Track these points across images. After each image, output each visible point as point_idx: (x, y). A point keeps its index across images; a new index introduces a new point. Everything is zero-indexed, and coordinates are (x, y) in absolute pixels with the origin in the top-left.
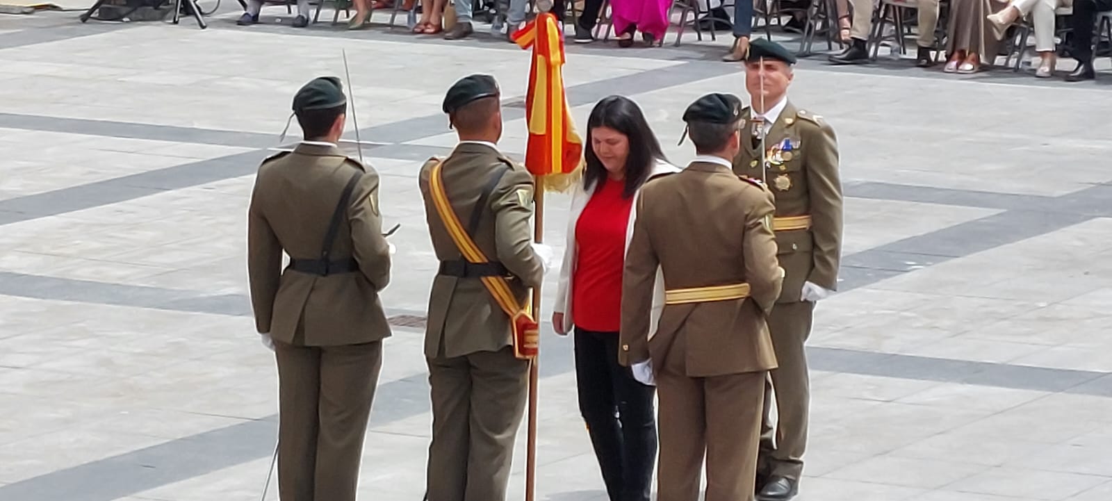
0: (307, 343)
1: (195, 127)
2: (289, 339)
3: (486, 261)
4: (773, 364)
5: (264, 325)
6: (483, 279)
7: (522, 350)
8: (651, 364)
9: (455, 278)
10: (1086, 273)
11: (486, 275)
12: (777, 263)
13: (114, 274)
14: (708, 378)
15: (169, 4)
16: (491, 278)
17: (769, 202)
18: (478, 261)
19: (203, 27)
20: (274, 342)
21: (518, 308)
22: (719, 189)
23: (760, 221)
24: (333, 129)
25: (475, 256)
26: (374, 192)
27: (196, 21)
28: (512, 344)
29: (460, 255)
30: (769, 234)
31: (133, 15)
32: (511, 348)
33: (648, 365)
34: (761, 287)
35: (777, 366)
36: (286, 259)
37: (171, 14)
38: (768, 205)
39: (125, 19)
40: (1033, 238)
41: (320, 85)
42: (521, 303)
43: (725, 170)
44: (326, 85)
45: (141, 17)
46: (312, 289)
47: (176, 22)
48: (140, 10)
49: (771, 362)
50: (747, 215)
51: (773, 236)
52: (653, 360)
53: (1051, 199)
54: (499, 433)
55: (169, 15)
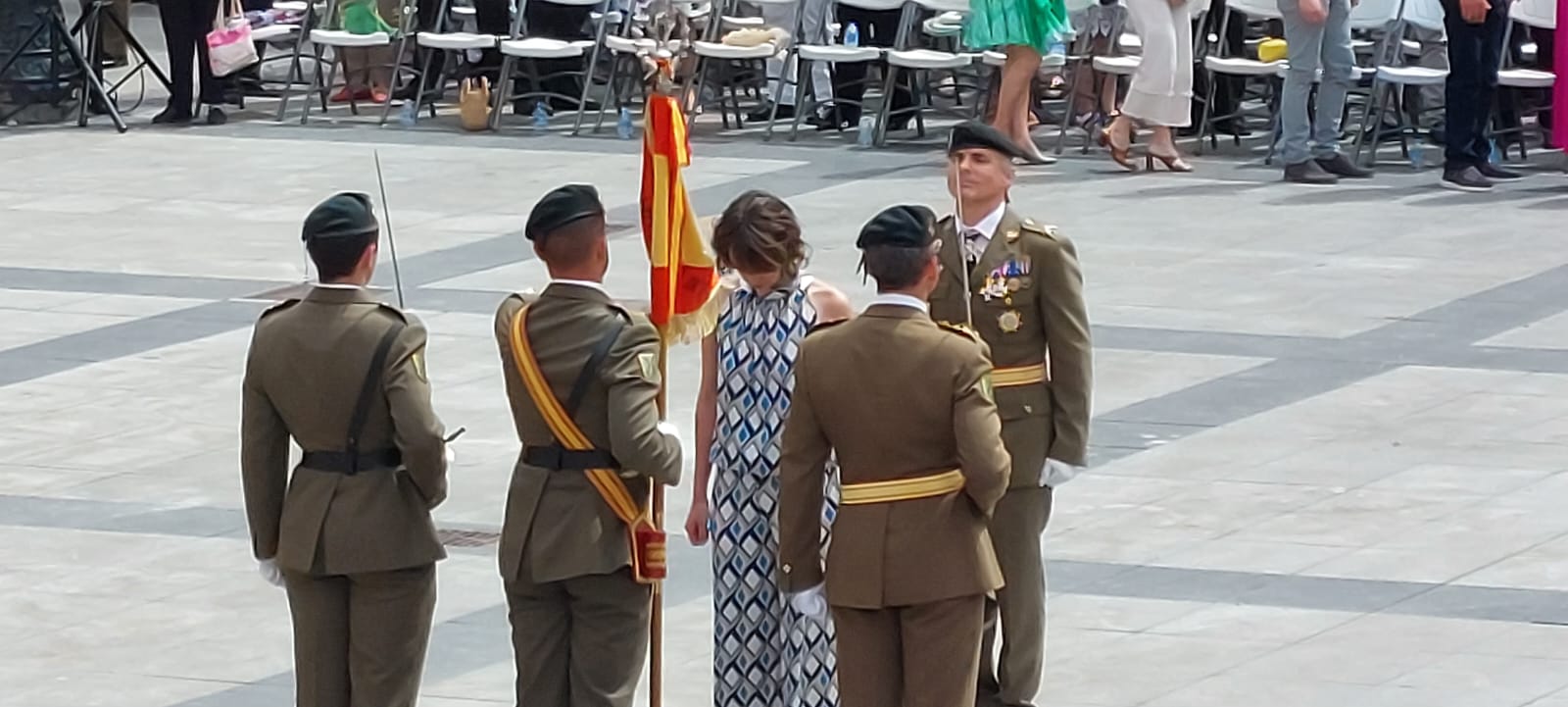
0: (331, 569)
1: (125, 270)
2: (307, 567)
3: (591, 447)
4: (998, 582)
5: (267, 544)
6: (588, 472)
7: (644, 572)
8: (824, 592)
9: (543, 472)
10: (1396, 444)
11: (592, 467)
12: (1002, 445)
13: (28, 482)
14: (907, 607)
15: (71, 99)
16: (598, 471)
17: (983, 358)
18: (578, 446)
19: (122, 131)
20: (283, 574)
21: (637, 513)
22: (914, 342)
23: (976, 386)
24: (360, 264)
25: (574, 440)
26: (421, 350)
27: (111, 121)
28: (631, 563)
29: (552, 439)
30: (988, 404)
31: (21, 116)
32: (631, 569)
33: (820, 593)
34: (980, 479)
35: (1002, 584)
36: (295, 453)
37: (76, 113)
38: (984, 363)
39: (12, 122)
40: (1316, 397)
41: (344, 204)
42: (640, 504)
43: (920, 314)
44: (351, 204)
45: (33, 120)
46: (335, 494)
47: (83, 125)
48: (33, 108)
49: (996, 580)
50: (957, 377)
51: (995, 407)
52: (827, 586)
53: (1336, 342)
54: (613, 692)
55: (73, 114)
